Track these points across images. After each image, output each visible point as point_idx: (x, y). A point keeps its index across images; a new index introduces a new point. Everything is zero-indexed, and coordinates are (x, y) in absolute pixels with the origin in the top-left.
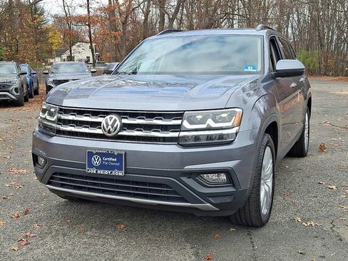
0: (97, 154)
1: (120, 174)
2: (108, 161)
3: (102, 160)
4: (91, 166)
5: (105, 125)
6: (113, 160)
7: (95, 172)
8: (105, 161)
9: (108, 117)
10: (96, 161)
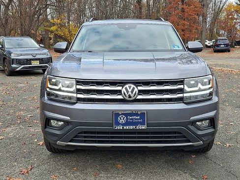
0: (122, 114)
1: (143, 128)
2: (132, 119)
3: (127, 119)
4: (118, 124)
5: (125, 92)
6: (137, 118)
7: (121, 128)
8: (130, 119)
9: (127, 86)
10: (122, 120)
